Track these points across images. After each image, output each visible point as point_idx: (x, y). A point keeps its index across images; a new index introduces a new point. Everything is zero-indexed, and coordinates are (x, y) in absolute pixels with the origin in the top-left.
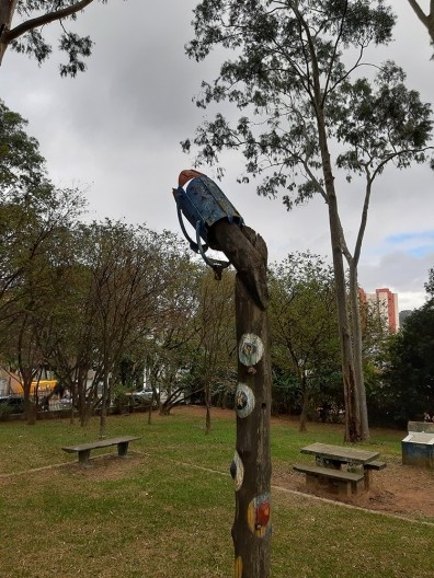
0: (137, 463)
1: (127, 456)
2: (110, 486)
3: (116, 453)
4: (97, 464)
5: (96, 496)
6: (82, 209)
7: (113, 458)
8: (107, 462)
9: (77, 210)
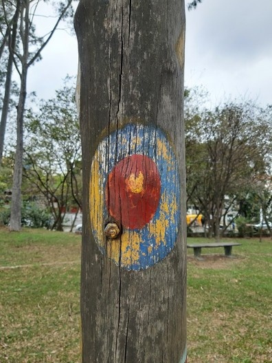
0: (237, 261)
1: (231, 256)
2: (210, 272)
3: (224, 253)
4: (207, 258)
5: (196, 276)
6: (206, 99)
7: (221, 256)
8: (216, 258)
9: (203, 100)
